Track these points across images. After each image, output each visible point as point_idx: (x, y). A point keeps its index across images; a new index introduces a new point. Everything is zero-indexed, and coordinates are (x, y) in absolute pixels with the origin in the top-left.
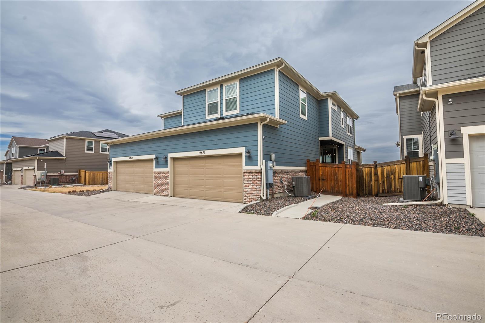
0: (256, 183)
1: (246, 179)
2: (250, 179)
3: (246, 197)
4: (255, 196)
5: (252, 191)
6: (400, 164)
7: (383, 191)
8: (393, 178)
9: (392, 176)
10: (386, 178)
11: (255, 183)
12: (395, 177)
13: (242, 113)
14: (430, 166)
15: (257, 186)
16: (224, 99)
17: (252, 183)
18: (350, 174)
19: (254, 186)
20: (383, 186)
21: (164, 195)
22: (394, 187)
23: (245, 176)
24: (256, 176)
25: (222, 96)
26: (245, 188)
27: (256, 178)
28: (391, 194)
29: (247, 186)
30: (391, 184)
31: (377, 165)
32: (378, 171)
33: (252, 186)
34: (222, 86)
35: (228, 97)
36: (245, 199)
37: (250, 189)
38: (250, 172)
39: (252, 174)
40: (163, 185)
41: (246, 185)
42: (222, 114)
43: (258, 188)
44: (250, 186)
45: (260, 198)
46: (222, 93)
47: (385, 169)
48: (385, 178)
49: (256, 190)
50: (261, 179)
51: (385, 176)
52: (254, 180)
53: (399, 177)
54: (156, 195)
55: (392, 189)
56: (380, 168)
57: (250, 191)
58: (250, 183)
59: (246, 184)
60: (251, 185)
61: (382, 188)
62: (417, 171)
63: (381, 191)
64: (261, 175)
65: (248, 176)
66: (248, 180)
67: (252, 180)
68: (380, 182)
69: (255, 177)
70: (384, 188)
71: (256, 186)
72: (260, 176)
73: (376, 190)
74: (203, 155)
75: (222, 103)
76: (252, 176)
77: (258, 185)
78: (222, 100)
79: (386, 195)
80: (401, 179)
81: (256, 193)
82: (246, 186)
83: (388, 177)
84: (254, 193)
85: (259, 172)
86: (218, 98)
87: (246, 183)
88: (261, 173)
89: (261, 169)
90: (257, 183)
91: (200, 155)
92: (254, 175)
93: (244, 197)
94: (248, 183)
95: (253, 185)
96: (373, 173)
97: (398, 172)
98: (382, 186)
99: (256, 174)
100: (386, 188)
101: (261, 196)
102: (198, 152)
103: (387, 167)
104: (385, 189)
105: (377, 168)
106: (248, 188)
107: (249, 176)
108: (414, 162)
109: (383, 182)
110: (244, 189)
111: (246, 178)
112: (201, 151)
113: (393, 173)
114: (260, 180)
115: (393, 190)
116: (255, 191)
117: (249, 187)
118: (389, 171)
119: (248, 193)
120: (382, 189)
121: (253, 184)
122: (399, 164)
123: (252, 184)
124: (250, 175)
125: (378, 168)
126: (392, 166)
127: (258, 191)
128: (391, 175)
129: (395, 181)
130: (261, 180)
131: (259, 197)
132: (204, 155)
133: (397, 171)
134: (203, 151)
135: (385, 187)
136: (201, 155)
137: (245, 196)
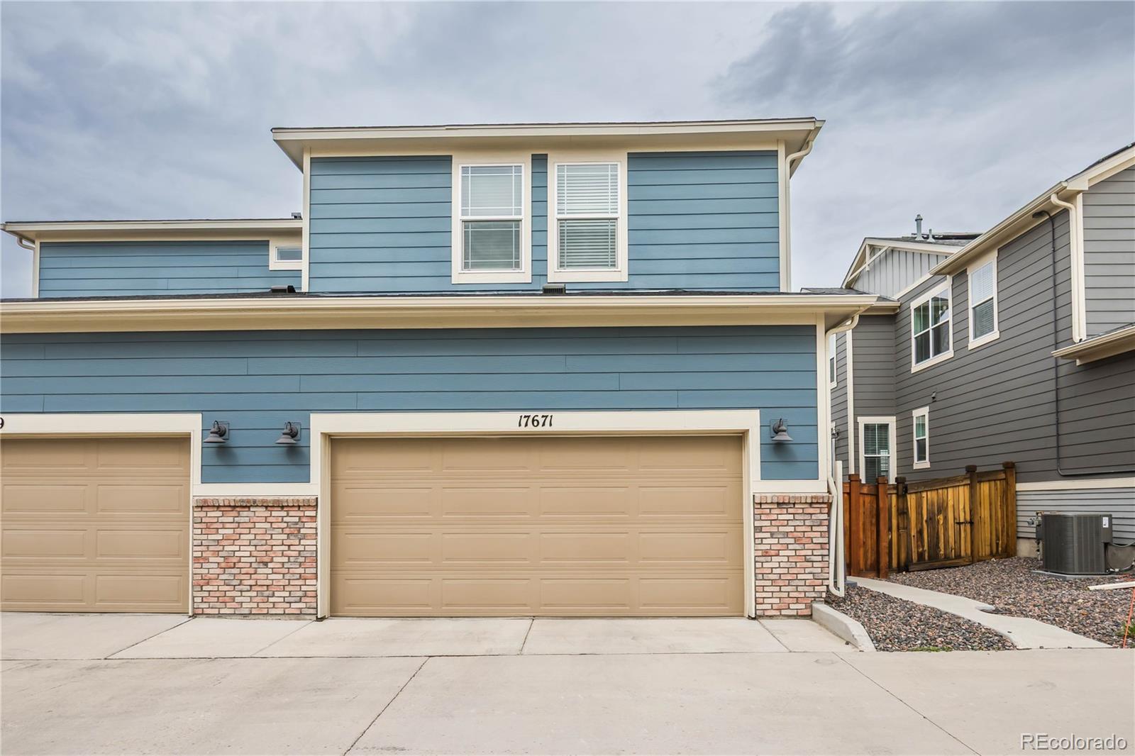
0: (808, 541)
1: (764, 530)
2: (781, 529)
3: (764, 595)
4: (806, 589)
5: (792, 571)
6: (959, 486)
7: (921, 555)
8: (941, 522)
9: (941, 517)
10: (926, 521)
11: (804, 541)
12: (946, 518)
13: (639, 283)
14: (1019, 493)
15: (815, 552)
16: (553, 215)
17: (792, 541)
18: (868, 510)
19: (803, 553)
20: (919, 543)
21: (272, 611)
22: (945, 546)
23: (763, 517)
24: (807, 517)
25: (539, 201)
26: (763, 559)
27: (807, 523)
28: (937, 564)
29: (773, 553)
30: (938, 538)
31: (908, 487)
32: (909, 504)
33: (793, 553)
34: (540, 162)
35: (571, 211)
36: (761, 601)
37: (782, 565)
38: (784, 503)
39: (790, 511)
40: (266, 564)
41: (766, 551)
42: (540, 274)
43: (819, 558)
44: (781, 553)
45: (824, 595)
46: (539, 187)
47: (925, 498)
48: (924, 522)
49: (809, 564)
50: (829, 526)
51: (925, 518)
52: (803, 529)
53: (954, 518)
54: (208, 615)
55: (940, 551)
56: (914, 496)
57: (785, 571)
58: (782, 541)
59: (768, 547)
60: (788, 549)
61: (918, 547)
62: (991, 504)
63: (915, 557)
64: (829, 514)
65: (775, 517)
66: (775, 529)
67: (792, 529)
68: (913, 532)
69: (804, 520)
70: (921, 550)
71: (809, 552)
72: (825, 516)
73: (903, 556)
74: (540, 429)
75: (539, 231)
76: (791, 517)
77: (819, 547)
78: (539, 216)
79: (927, 565)
80: (959, 523)
81: (811, 576)
82: (766, 554)
83: (931, 520)
84: (800, 577)
85: (823, 503)
86: (519, 203)
87: (765, 541)
88: (830, 505)
89: (829, 492)
90: (815, 541)
91: (523, 429)
92: (801, 511)
93: (758, 595)
94: (776, 541)
95: (797, 547)
96: (894, 510)
97: (953, 505)
98: (917, 542)
99: (811, 511)
100: (926, 548)
101: (828, 586)
102: (517, 415)
103: (929, 493)
104: (924, 551)
105: (906, 496)
106: (774, 559)
107: (781, 517)
108: (984, 481)
109: (920, 532)
110: (759, 565)
111: (768, 523)
112: (532, 414)
113: (942, 508)
114: (825, 529)
115: (942, 552)
116: (807, 571)
117: (778, 555)
118: (933, 504)
119: (776, 577)
120: (918, 552)
121: (795, 543)
122: (956, 486)
123: (790, 547)
124: (785, 511)
125: (908, 496)
126: (940, 491)
127: (819, 570)
128: (938, 514)
129: (946, 530)
130: (829, 531)
131: (824, 588)
132: (547, 428)
133: (951, 503)
134: (540, 414)
135: (923, 547)
136: (530, 428)
137: (760, 589)
